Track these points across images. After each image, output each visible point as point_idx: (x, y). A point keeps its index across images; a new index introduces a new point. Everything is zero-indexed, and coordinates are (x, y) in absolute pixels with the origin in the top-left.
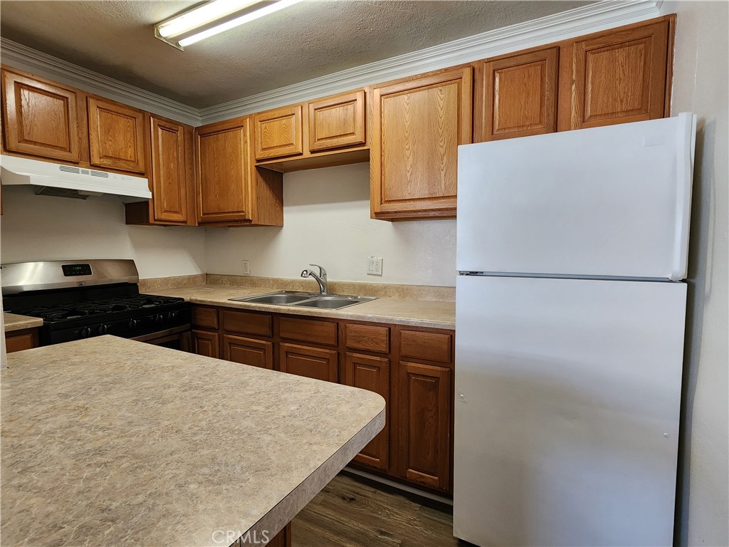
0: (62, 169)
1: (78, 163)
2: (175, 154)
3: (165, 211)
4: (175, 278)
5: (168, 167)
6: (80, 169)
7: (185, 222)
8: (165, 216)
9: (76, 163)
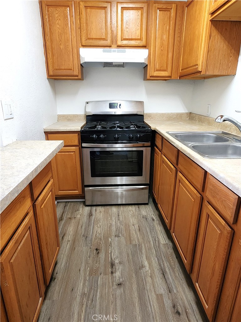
0: (104, 51)
1: (111, 46)
2: (168, 28)
3: (157, 70)
4: (168, 114)
5: (162, 39)
6: (112, 49)
7: (170, 77)
8: (156, 74)
9: (110, 46)
